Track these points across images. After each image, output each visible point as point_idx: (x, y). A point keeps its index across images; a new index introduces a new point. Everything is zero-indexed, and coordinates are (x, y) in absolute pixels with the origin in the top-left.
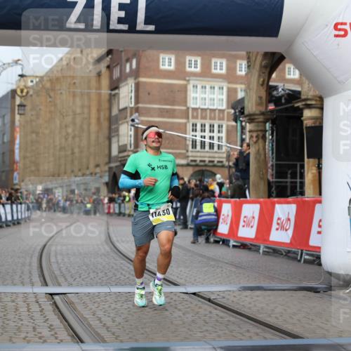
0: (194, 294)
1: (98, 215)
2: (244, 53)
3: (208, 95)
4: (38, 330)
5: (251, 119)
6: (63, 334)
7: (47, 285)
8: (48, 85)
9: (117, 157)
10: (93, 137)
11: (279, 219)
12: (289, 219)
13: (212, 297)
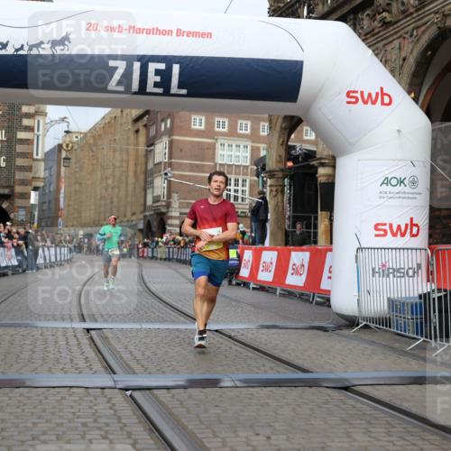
0: (217, 331)
1: (133, 258)
2: (266, 116)
3: (234, 153)
4: (75, 362)
5: (271, 175)
6: (98, 366)
7: (84, 321)
8: (91, 141)
9: (151, 206)
10: (130, 188)
11: (294, 265)
12: (303, 265)
13: (233, 334)
